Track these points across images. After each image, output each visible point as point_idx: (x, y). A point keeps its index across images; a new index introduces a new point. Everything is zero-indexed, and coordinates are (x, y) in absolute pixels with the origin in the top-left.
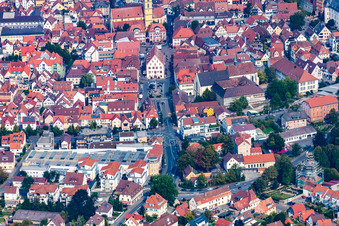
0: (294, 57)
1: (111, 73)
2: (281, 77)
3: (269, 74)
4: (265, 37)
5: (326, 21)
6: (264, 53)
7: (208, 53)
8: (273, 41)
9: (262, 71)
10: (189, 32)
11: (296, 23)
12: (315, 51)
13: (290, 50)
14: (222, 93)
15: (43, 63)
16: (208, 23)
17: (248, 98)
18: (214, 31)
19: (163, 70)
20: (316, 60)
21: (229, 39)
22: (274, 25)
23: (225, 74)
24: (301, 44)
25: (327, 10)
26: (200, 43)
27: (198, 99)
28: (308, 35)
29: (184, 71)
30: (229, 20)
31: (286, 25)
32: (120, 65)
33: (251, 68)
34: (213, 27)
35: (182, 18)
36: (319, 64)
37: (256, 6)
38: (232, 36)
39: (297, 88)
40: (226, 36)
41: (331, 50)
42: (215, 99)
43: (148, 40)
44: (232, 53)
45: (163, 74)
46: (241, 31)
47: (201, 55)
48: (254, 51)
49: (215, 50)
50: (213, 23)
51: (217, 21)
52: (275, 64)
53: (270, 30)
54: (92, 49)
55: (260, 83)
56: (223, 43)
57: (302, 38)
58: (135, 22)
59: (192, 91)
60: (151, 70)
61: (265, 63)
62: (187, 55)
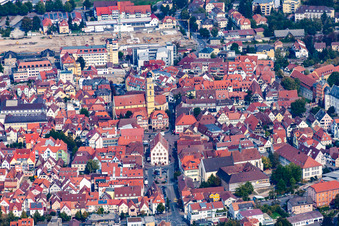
0: (297, 143)
1: (116, 159)
2: (285, 163)
3: (273, 160)
4: (267, 123)
5: (327, 108)
6: (267, 139)
7: (211, 139)
8: (275, 128)
9: (266, 157)
10: (192, 119)
11: (297, 110)
12: (318, 137)
13: (292, 136)
14: (228, 179)
15: (48, 149)
16: (210, 110)
17: (253, 184)
18: (217, 118)
19: (167, 156)
20: (319, 147)
21: (231, 125)
22: (276, 112)
23: (230, 160)
24: (303, 130)
25: (327, 97)
26: (203, 129)
27: (204, 185)
28: (309, 122)
29: (188, 157)
30: (230, 107)
31: (287, 112)
32: (124, 151)
33: (254, 155)
34: (215, 114)
35: (184, 105)
36: (322, 150)
37: (256, 94)
38: (234, 123)
39: (301, 174)
40: (228, 123)
41: (333, 136)
42: (220, 185)
43: (150, 127)
44: (235, 139)
45: (167, 160)
46: (243, 117)
47: (205, 141)
48: (257, 138)
49: (218, 137)
50: (215, 110)
51: (218, 108)
52: (278, 151)
53: (272, 117)
54: (96, 136)
55: (265, 169)
56: (225, 129)
57: (303, 125)
58: (138, 109)
59: (196, 177)
60: (156, 156)
61: (269, 149)
62: (190, 142)
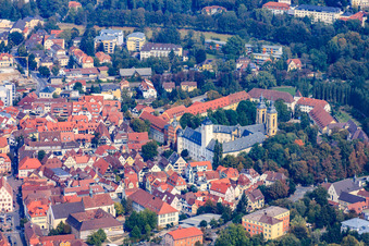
0: (150, 188)
2: (139, 209)
3: (126, 205)
4: (117, 168)
5: (180, 152)
6: (118, 184)
7: (58, 184)
8: (126, 172)
9: (119, 202)
10: (37, 163)
11: (148, 153)
12: (172, 182)
13: (145, 181)
14: (79, 226)
16: (55, 153)
17: (106, 231)
18: (63, 161)
19: (11, 202)
20: (174, 192)
21: (79, 170)
22: (126, 156)
23: (81, 206)
24: (156, 174)
25: (180, 140)
26: (49, 174)
27: (53, 233)
28: (162, 165)
29: (36, 203)
30: (77, 150)
31: (138, 156)
33: (106, 200)
34: (61, 157)
35: (27, 148)
36: (177, 195)
37: (104, 136)
38: (82, 167)
39: (156, 221)
40: (76, 168)
41: (187, 181)
42: (70, 233)
44: (84, 184)
45: (11, 207)
46: (92, 161)
47: (51, 186)
48: (108, 183)
49: (66, 182)
50: (60, 153)
51: (63, 152)
52: (131, 196)
53: (122, 160)
55: (117, 215)
56: (73, 173)
57: (156, 169)
59: (45, 225)
61: (120, 195)
62: (36, 187)
